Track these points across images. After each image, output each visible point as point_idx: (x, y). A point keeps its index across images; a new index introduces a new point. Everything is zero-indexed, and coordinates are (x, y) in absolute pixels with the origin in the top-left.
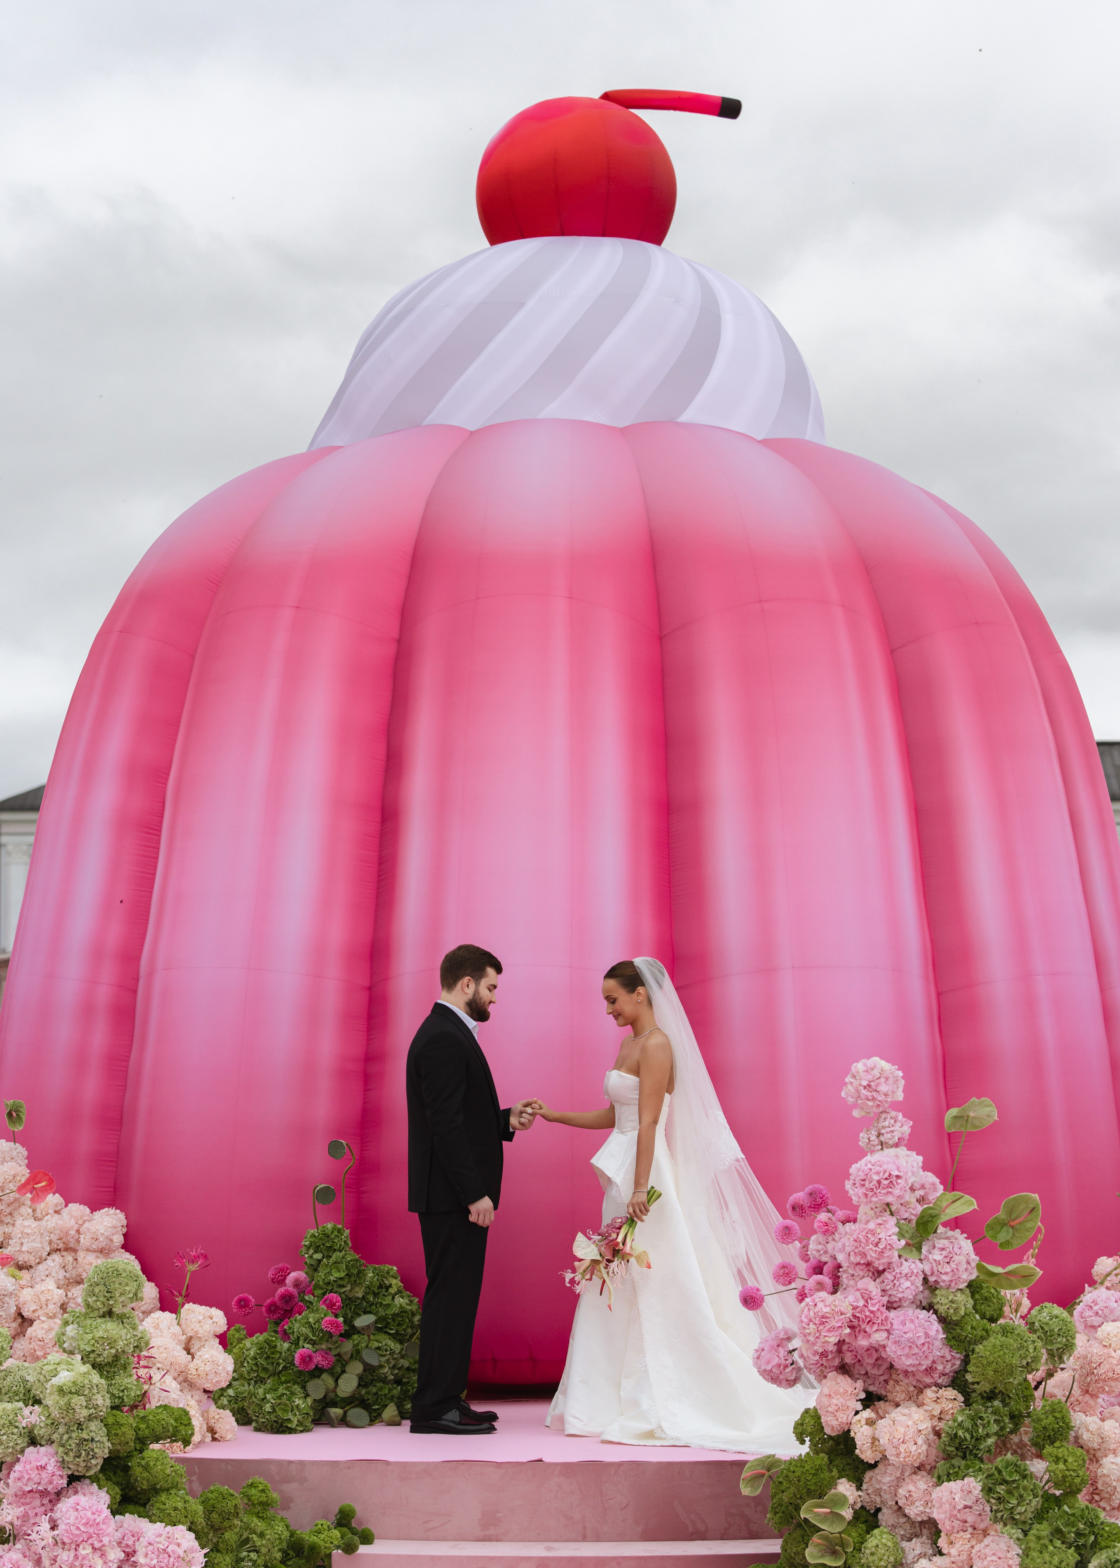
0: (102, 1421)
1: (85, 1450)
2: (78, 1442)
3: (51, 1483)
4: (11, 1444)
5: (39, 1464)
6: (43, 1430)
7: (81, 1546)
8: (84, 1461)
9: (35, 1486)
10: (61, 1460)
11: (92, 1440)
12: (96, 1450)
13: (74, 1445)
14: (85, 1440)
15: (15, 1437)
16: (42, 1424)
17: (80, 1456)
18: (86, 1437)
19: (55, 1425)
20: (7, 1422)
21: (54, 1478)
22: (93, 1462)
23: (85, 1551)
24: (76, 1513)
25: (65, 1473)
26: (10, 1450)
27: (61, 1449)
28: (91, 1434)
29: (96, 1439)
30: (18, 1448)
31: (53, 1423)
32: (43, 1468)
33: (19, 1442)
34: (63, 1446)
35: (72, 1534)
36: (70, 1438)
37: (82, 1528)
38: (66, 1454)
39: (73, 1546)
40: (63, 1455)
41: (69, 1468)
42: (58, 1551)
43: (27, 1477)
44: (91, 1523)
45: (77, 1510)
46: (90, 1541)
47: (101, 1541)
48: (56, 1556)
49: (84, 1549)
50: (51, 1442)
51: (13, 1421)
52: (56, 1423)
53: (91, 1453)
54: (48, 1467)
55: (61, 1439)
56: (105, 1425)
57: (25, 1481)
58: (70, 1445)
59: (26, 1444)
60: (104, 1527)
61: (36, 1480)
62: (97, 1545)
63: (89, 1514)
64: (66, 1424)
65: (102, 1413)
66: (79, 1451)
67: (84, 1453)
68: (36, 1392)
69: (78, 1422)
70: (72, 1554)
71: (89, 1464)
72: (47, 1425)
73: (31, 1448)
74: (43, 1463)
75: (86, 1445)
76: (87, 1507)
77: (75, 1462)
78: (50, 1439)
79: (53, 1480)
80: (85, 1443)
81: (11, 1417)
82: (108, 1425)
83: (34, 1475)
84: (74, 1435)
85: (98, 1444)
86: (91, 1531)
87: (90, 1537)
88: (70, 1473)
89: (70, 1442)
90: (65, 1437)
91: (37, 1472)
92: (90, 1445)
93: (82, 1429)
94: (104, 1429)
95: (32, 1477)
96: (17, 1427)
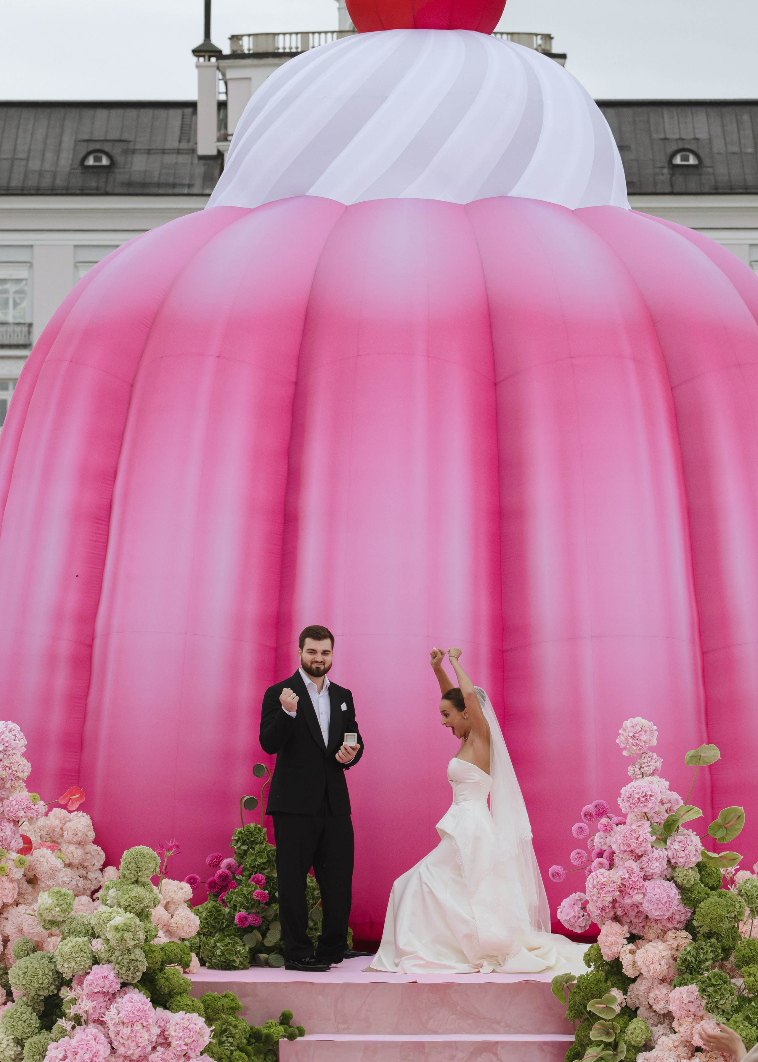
0: (141, 949)
1: (133, 966)
2: (128, 961)
3: (110, 987)
4: (83, 963)
5: (103, 975)
6: (103, 954)
7: (135, 1025)
8: (132, 973)
9: (101, 989)
10: (117, 972)
11: (137, 960)
12: (140, 967)
13: (126, 963)
14: (133, 960)
15: (85, 959)
16: (102, 951)
17: (130, 970)
18: (134, 958)
19: (111, 950)
20: (79, 949)
21: (113, 983)
22: (138, 974)
23: (138, 1027)
24: (131, 1004)
25: (120, 981)
26: (82, 967)
27: (117, 966)
28: (137, 956)
29: (140, 960)
30: (87, 966)
31: (110, 950)
32: (106, 977)
33: (87, 962)
34: (118, 964)
35: (130, 1017)
36: (123, 959)
37: (136, 1013)
38: (120, 968)
39: (130, 1024)
40: (119, 969)
41: (122, 978)
42: (121, 1027)
43: (96, 983)
44: (141, 1010)
45: (132, 1002)
46: (141, 1021)
47: (148, 1021)
48: (119, 1031)
49: (137, 1026)
50: (109, 962)
51: (83, 949)
52: (112, 950)
53: (136, 968)
54: (109, 977)
55: (117, 959)
56: (144, 951)
57: (94, 986)
58: (123, 963)
59: (91, 964)
60: (149, 1013)
61: (102, 985)
62: (145, 1024)
63: (140, 1004)
64: (120, 950)
65: (142, 944)
66: (129, 967)
67: (132, 968)
68: (97, 930)
69: (128, 949)
70: (129, 1029)
71: (135, 975)
72: (106, 951)
73: (96, 966)
74: (105, 974)
75: (134, 963)
76: (138, 1001)
77: (127, 974)
78: (108, 960)
79: (112, 985)
80: (133, 962)
81: (81, 946)
82: (145, 951)
83: (100, 982)
84: (126, 957)
85: (141, 962)
86: (141, 1015)
87: (141, 1019)
88: (122, 981)
89: (123, 961)
90: (120, 958)
91: (102, 980)
92: (136, 963)
93: (130, 954)
94: (143, 953)
95: (99, 983)
96: (85, 953)
